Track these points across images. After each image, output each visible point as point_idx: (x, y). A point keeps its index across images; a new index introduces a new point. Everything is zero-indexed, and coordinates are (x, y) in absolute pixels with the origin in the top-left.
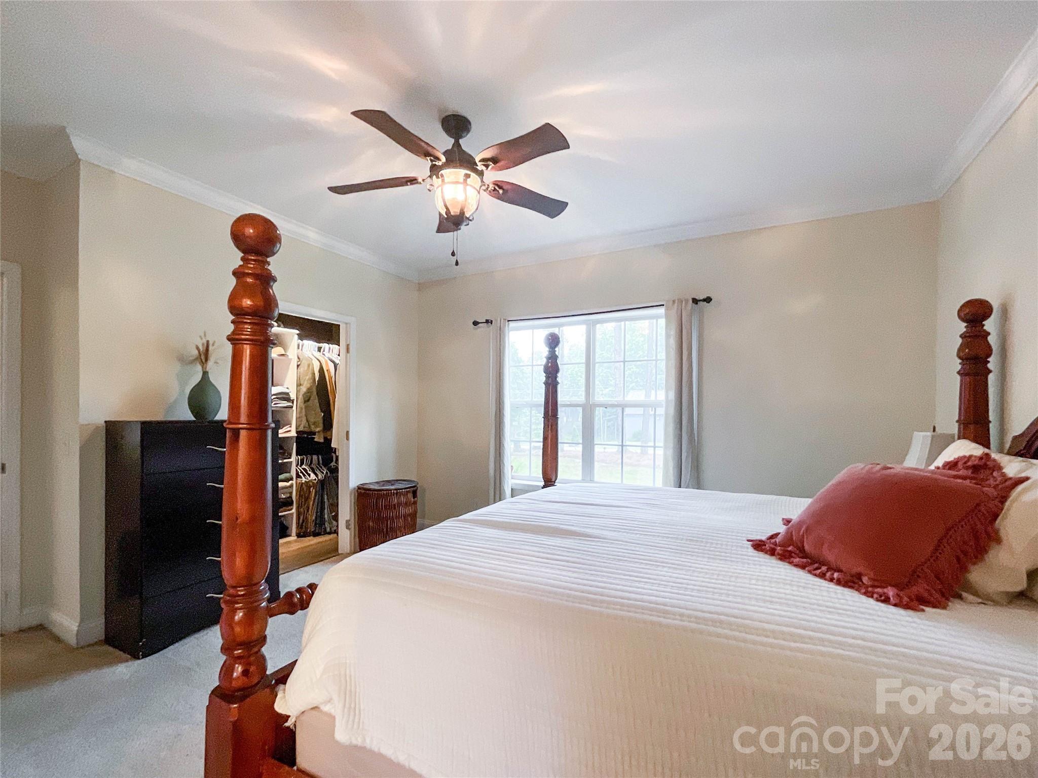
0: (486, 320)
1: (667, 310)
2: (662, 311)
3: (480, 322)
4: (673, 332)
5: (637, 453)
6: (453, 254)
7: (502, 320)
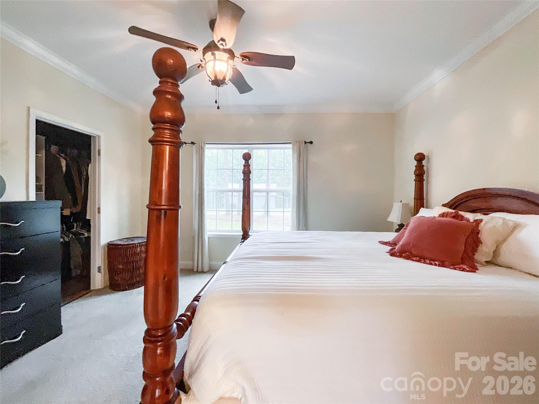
0: (192, 142)
1: (293, 146)
2: (290, 146)
3: (187, 143)
4: (296, 156)
5: (235, 214)
6: (216, 102)
7: (203, 143)
